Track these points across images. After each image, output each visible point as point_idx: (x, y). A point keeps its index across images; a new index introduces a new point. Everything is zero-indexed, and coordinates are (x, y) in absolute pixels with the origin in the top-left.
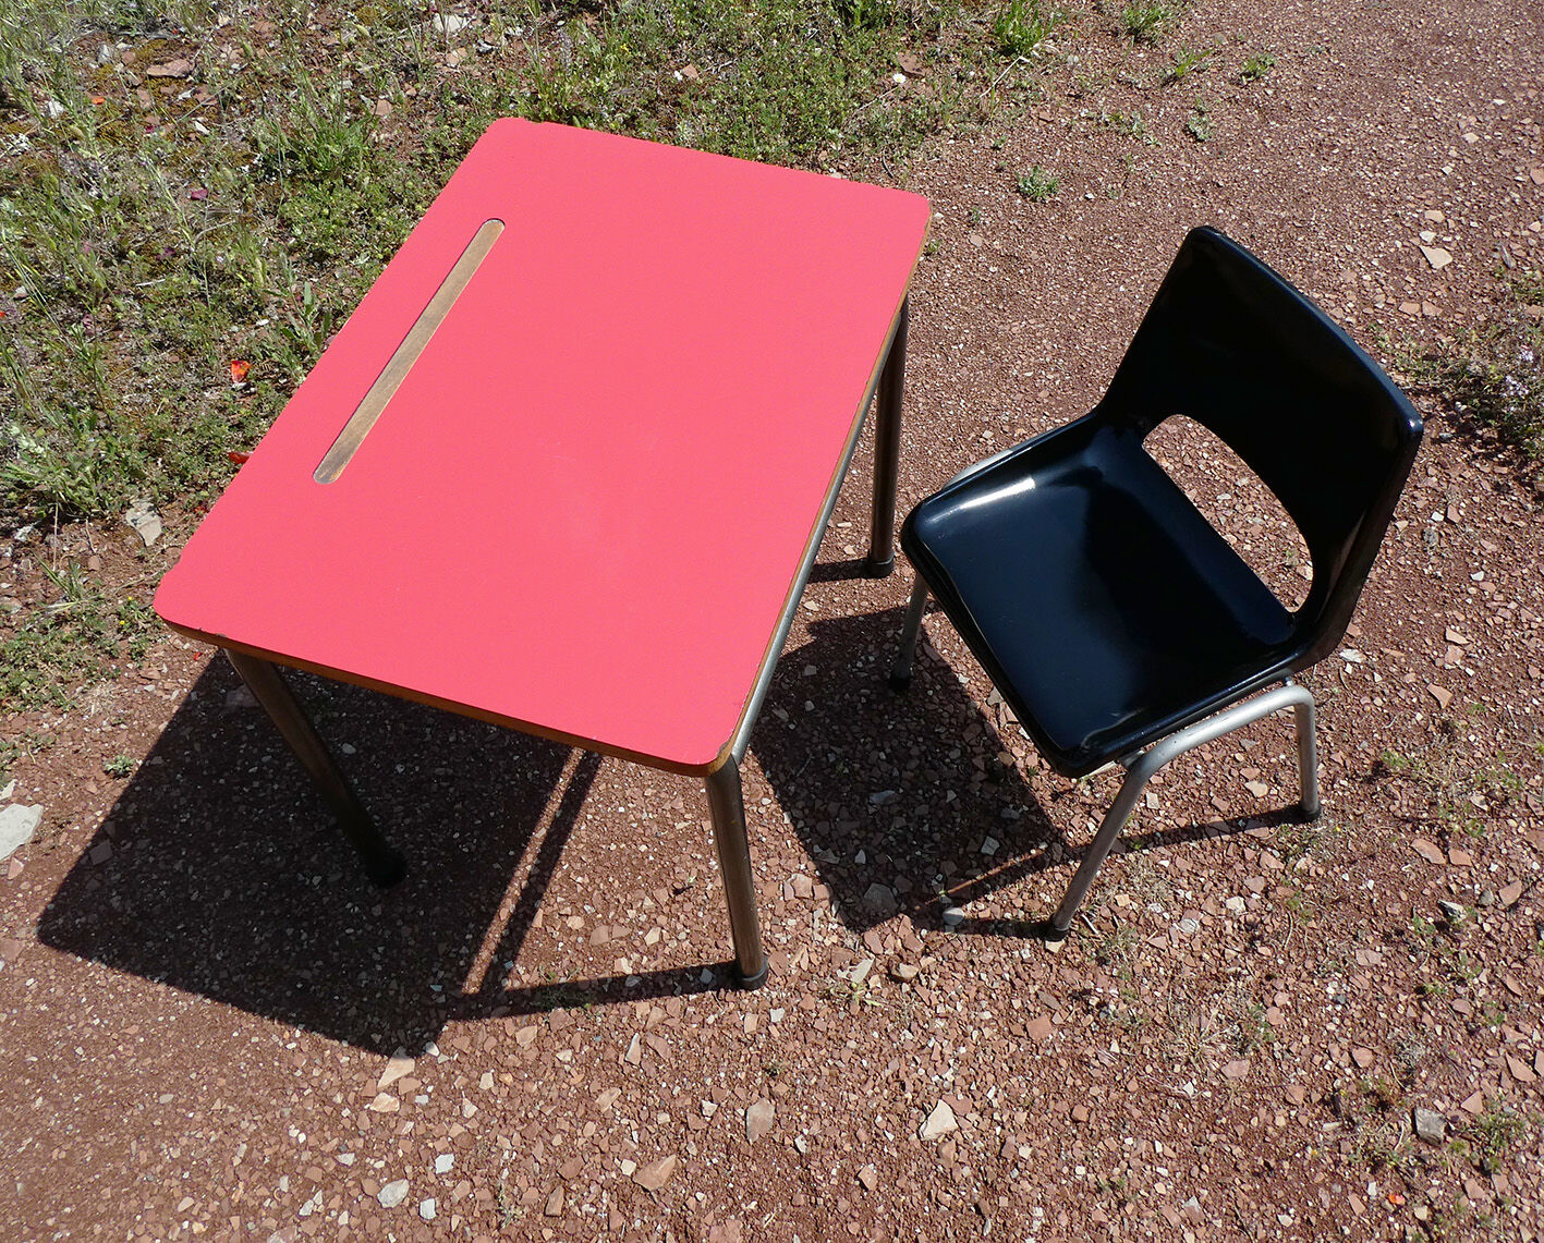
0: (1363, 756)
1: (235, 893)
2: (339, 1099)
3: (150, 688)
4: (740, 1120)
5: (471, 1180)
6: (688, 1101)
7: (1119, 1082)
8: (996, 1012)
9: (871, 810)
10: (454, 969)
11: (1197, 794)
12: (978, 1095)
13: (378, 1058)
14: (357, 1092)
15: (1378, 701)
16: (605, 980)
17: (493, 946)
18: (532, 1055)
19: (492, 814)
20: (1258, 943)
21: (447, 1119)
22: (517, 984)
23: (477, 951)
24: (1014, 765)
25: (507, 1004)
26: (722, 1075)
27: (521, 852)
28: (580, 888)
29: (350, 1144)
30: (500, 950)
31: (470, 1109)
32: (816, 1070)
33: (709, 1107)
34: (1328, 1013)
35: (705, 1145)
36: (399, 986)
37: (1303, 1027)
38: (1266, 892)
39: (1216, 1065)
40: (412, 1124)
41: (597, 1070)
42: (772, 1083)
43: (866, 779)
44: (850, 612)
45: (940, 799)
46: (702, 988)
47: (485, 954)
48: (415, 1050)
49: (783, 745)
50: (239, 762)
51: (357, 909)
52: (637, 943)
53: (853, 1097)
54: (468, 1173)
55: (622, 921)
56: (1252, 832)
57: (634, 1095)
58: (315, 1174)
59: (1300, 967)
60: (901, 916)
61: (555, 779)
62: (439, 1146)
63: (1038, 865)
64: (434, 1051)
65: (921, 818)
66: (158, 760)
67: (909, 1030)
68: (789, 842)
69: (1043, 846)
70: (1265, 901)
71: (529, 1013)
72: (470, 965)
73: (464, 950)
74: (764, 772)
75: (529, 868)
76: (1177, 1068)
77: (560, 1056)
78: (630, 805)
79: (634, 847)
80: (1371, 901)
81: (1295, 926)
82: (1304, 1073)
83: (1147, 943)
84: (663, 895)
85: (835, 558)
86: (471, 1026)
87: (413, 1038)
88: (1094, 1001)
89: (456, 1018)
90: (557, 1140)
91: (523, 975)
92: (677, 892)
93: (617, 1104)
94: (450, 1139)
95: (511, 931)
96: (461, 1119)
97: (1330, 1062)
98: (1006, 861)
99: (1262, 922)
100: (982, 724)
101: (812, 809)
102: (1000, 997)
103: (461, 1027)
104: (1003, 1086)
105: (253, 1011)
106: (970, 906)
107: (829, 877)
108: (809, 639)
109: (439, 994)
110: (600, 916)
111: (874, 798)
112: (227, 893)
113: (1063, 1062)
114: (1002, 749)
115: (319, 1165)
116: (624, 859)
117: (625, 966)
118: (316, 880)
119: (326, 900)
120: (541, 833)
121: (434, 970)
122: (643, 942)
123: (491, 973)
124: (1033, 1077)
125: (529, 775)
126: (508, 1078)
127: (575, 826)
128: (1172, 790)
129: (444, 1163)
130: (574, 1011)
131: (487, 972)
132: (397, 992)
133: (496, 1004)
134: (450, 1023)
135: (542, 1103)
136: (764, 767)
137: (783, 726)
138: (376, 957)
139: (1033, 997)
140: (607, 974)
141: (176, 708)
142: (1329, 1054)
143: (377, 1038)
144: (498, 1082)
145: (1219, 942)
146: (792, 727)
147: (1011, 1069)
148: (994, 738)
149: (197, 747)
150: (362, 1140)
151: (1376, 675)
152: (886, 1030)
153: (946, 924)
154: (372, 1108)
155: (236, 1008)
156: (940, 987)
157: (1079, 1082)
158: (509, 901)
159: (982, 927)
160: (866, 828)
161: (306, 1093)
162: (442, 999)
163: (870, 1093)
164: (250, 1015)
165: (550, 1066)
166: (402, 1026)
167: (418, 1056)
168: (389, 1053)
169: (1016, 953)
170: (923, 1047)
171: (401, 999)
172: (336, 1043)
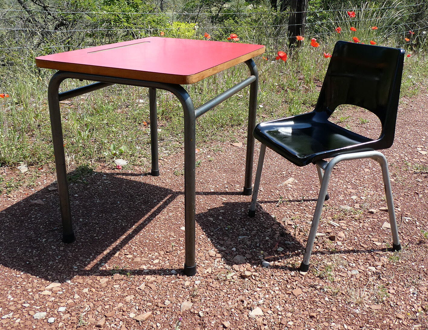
0: (415, 238)
1: (15, 241)
2: (30, 290)
3: (9, 199)
4: (178, 307)
5: (71, 314)
6: (160, 301)
7: (329, 308)
8: (281, 288)
9: (239, 240)
10: (83, 264)
11: (356, 243)
12: (272, 307)
13: (48, 282)
14: (37, 289)
15: (418, 228)
16: (136, 270)
17: (99, 260)
18: (104, 285)
19: (108, 232)
20: (381, 277)
21: (68, 299)
22: (104, 269)
23: (93, 260)
24: (290, 233)
25: (99, 273)
26: (174, 295)
27: (115, 240)
28: (133, 249)
29: (29, 302)
30: (101, 261)
31: (77, 296)
32: (210, 296)
33: (167, 302)
34: (411, 297)
35: (164, 312)
36: (62, 266)
37: (401, 299)
38: (383, 266)
39: (367, 306)
40: (54, 298)
41: (128, 291)
42: (193, 299)
43: (238, 233)
44: (237, 201)
45: (263, 239)
46: (171, 274)
47: (95, 261)
48: (62, 281)
49: (210, 225)
50: (30, 214)
51: (55, 247)
52: (150, 263)
53: (223, 304)
54: (70, 312)
55: (146, 257)
56: (376, 252)
57: (139, 297)
58: (13, 308)
59: (399, 285)
60: (247, 263)
61: (131, 226)
62: (62, 305)
63: (298, 255)
64: (69, 282)
65: (256, 242)
66: (5, 212)
67: (247, 290)
68: (209, 245)
69: (300, 251)
70: (383, 268)
71: (106, 276)
72: (89, 263)
73: (89, 259)
74: (203, 230)
75: (117, 244)
76: (352, 305)
77: (115, 286)
78: (156, 233)
79: (155, 242)
80: (424, 271)
81: (395, 274)
82: (403, 311)
83: (338, 275)
84: (162, 253)
85: (233, 191)
86: (84, 277)
87: (63, 278)
88: (318, 287)
89: (80, 275)
90: (107, 307)
91: (107, 267)
92: (167, 252)
93: (133, 299)
94: (66, 304)
95: (106, 256)
96: (73, 299)
97: (414, 309)
98: (286, 253)
99: (382, 273)
100: (279, 225)
101: (218, 238)
102: (282, 284)
103: (81, 277)
104: (282, 306)
105: (9, 267)
106: (272, 262)
107: (222, 252)
108: (223, 205)
109: (76, 269)
110: (139, 256)
111: (240, 237)
112: (13, 241)
113: (306, 301)
114: (286, 230)
115: (15, 306)
116: (151, 244)
117: (144, 267)
118: (44, 240)
119: (45, 245)
120: (124, 237)
121: (76, 263)
122: (152, 262)
123: (96, 265)
124: (294, 305)
125: (123, 224)
126: (94, 290)
127: (136, 236)
128: (347, 242)
129: (62, 309)
130: (123, 276)
131: (95, 265)
132: (61, 267)
133: (95, 272)
134: (77, 276)
135: (104, 297)
136: (203, 229)
137: (211, 221)
138: (57, 258)
139: (295, 285)
140: (138, 269)
141: (15, 203)
142: (413, 306)
143: (49, 277)
144: (90, 291)
145: (366, 277)
146: (214, 221)
147: (286, 302)
148: (283, 228)
149: (18, 211)
150: (34, 301)
151: (417, 222)
152: (238, 289)
153: (263, 266)
154: (41, 293)
155: (3, 266)
156: (260, 280)
157: (313, 307)
158: (108, 250)
159: (277, 267)
160: (237, 243)
161: (18, 288)
162: (77, 270)
163: (230, 303)
164: (7, 268)
165: (110, 288)
166: (60, 275)
167: (63, 282)
168: (53, 281)
169: (289, 274)
170: (252, 294)
171: (62, 269)
172: (35, 277)
